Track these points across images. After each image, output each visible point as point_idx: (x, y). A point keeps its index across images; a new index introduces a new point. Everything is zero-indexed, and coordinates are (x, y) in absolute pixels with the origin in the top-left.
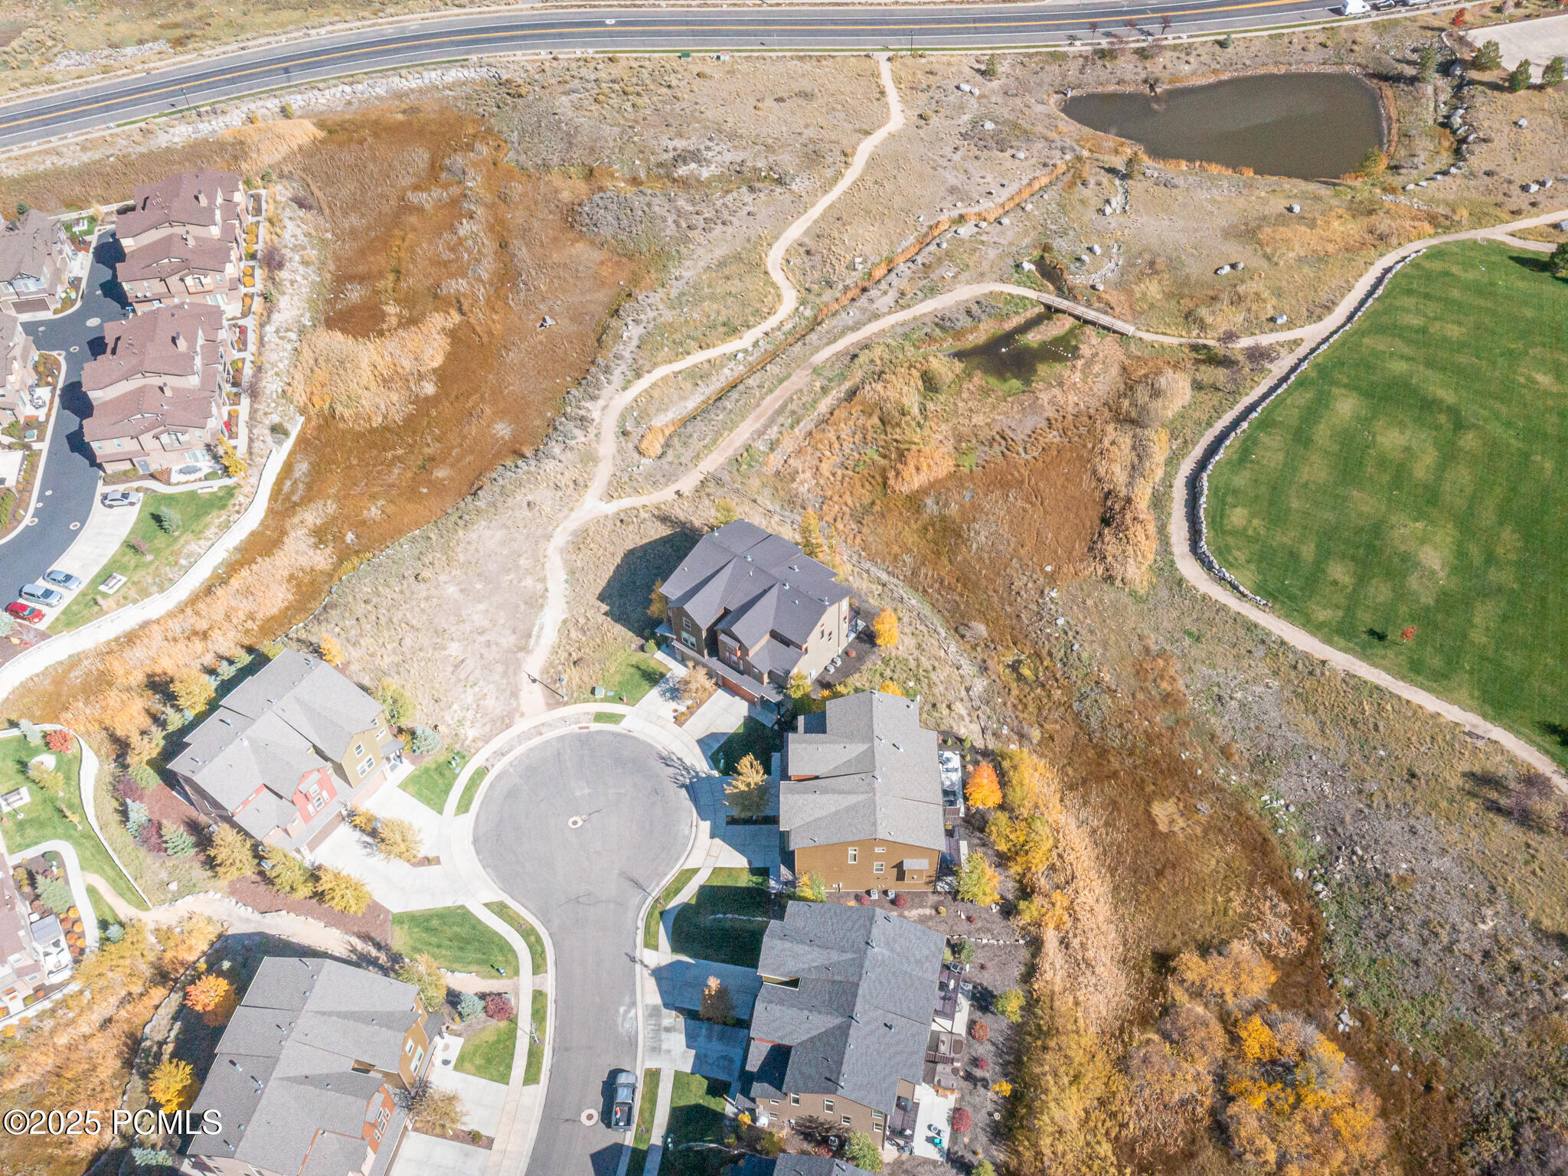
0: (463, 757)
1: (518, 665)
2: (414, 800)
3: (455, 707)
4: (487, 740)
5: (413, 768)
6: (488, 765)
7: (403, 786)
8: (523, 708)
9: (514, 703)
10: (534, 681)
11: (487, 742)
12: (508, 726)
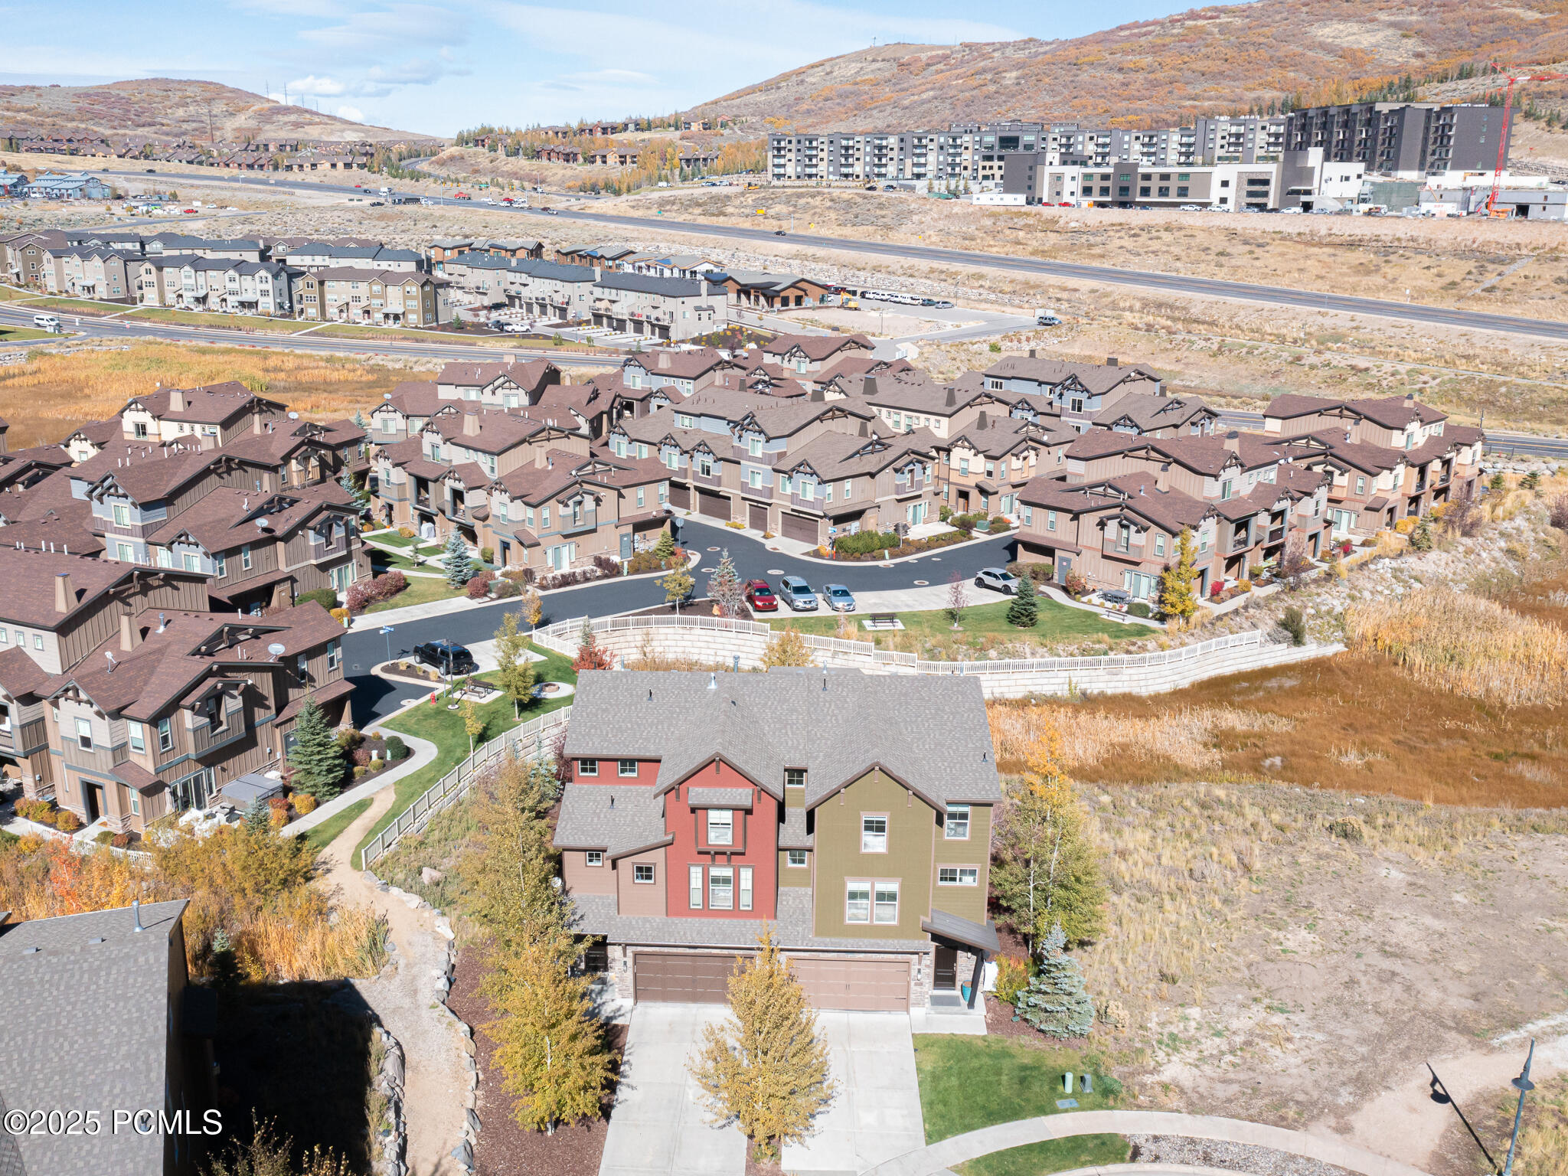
0: (1108, 1094)
1: (1434, 1046)
2: (913, 1079)
3: (1195, 1012)
4: (1198, 1105)
5: (983, 1031)
6: (1148, 1148)
7: (923, 1043)
8: (1357, 1121)
9: (1345, 1097)
10: (1441, 1098)
11: (1193, 1109)
12: (1281, 1122)
